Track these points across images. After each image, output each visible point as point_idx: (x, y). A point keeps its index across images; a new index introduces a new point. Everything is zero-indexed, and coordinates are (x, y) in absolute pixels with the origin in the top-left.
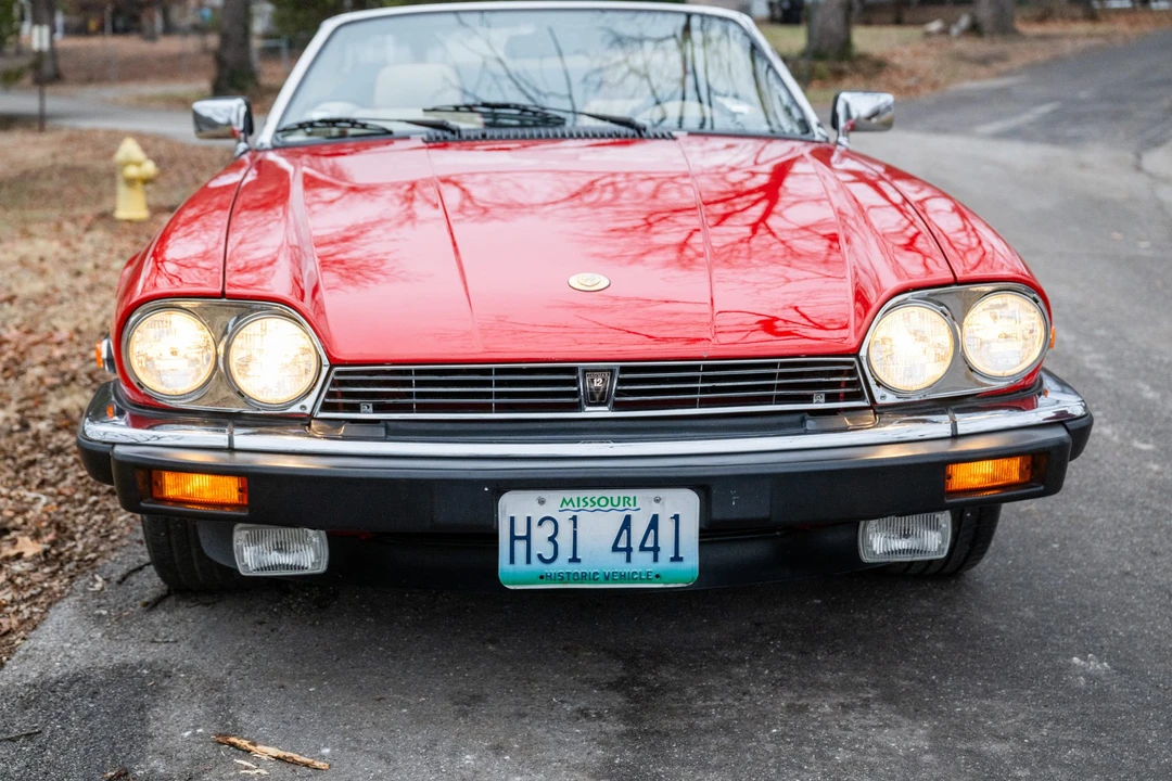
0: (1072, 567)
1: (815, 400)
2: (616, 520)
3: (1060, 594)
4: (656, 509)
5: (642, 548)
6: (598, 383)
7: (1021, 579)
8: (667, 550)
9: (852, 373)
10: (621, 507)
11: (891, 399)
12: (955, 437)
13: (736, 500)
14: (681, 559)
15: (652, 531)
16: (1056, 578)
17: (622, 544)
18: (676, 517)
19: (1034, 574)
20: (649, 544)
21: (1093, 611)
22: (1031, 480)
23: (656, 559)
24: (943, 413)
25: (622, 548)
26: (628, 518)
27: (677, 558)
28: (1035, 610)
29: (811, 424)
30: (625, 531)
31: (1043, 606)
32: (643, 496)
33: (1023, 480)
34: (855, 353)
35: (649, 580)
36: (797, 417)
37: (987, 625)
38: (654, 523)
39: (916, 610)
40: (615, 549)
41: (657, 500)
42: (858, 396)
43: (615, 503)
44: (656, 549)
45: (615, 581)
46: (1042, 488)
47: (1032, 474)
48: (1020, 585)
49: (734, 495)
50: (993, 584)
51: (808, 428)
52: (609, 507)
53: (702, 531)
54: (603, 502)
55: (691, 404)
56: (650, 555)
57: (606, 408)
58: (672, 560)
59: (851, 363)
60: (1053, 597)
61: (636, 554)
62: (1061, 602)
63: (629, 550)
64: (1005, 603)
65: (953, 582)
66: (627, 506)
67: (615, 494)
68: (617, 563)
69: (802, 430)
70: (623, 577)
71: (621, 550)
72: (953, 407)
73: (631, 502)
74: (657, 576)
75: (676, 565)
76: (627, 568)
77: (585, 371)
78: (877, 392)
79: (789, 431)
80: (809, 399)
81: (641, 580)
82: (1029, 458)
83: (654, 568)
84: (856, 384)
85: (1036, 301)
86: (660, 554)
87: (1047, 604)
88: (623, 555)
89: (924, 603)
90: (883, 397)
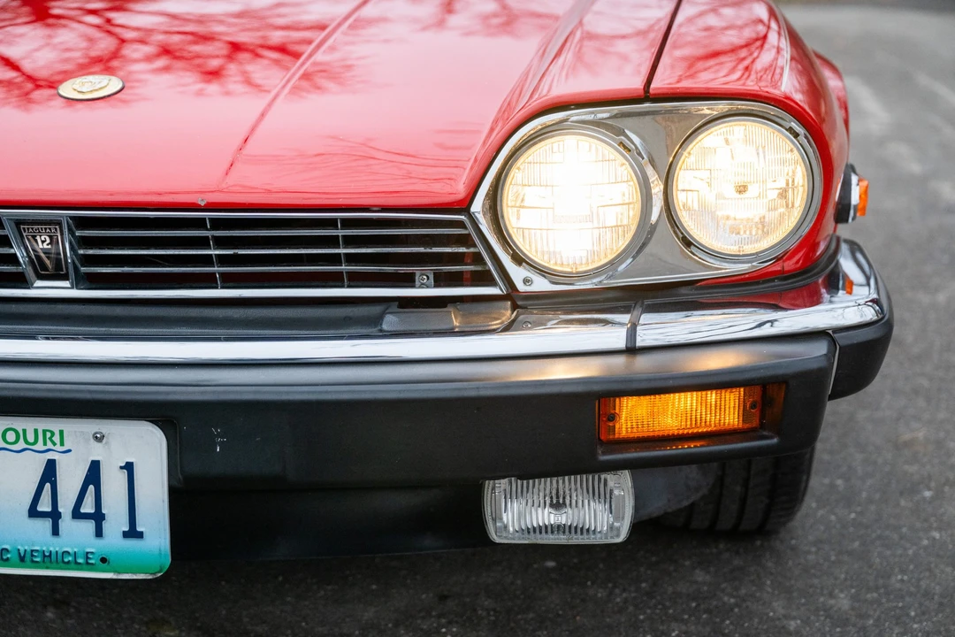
0: (939, 529)
1: (417, 283)
2: (32, 467)
3: (903, 572)
4: (97, 452)
5: (77, 514)
6: (43, 244)
7: (857, 544)
8: (116, 520)
9: (465, 240)
10: (40, 446)
11: (541, 285)
12: (632, 350)
13: (221, 444)
14: (140, 535)
15: (91, 487)
16: (908, 545)
17: (44, 506)
18: (129, 467)
19: (879, 537)
20: (88, 507)
21: (941, 604)
22: (762, 426)
23: (99, 533)
24: (626, 310)
25: (43, 510)
26: (51, 465)
27: (133, 533)
28: (855, 598)
29: (390, 322)
30: (48, 486)
31: (869, 590)
32: (76, 430)
33: (747, 426)
34: (464, 206)
35: (89, 566)
36: (375, 310)
37: (773, 620)
38: (94, 474)
39: (683, 587)
40: (33, 512)
41: (99, 438)
42: (484, 278)
43: (31, 438)
44: (98, 517)
45: (35, 564)
46: (775, 440)
47: (762, 417)
48: (850, 553)
49: (218, 435)
50: (813, 549)
51: (385, 327)
52: (21, 445)
53: (173, 491)
54: (11, 436)
55: (208, 281)
56: (90, 526)
57: (67, 284)
58: (126, 535)
59: (461, 224)
60: (889, 577)
61: (66, 522)
62: (898, 585)
63: (55, 515)
64: (816, 581)
65: (758, 543)
66: (49, 445)
67: (29, 425)
68: (37, 535)
69: (373, 331)
70: (48, 559)
71: (43, 515)
72: (647, 302)
73: (57, 439)
74: (104, 560)
75: (132, 543)
76: (55, 545)
77: (19, 223)
78: (517, 274)
79: (352, 331)
80: (408, 281)
81: (78, 566)
82: (758, 390)
83: (95, 546)
84: (477, 258)
85: (796, 135)
86: (105, 525)
87: (877, 588)
88: (47, 524)
89: (700, 576)
90: (526, 281)
